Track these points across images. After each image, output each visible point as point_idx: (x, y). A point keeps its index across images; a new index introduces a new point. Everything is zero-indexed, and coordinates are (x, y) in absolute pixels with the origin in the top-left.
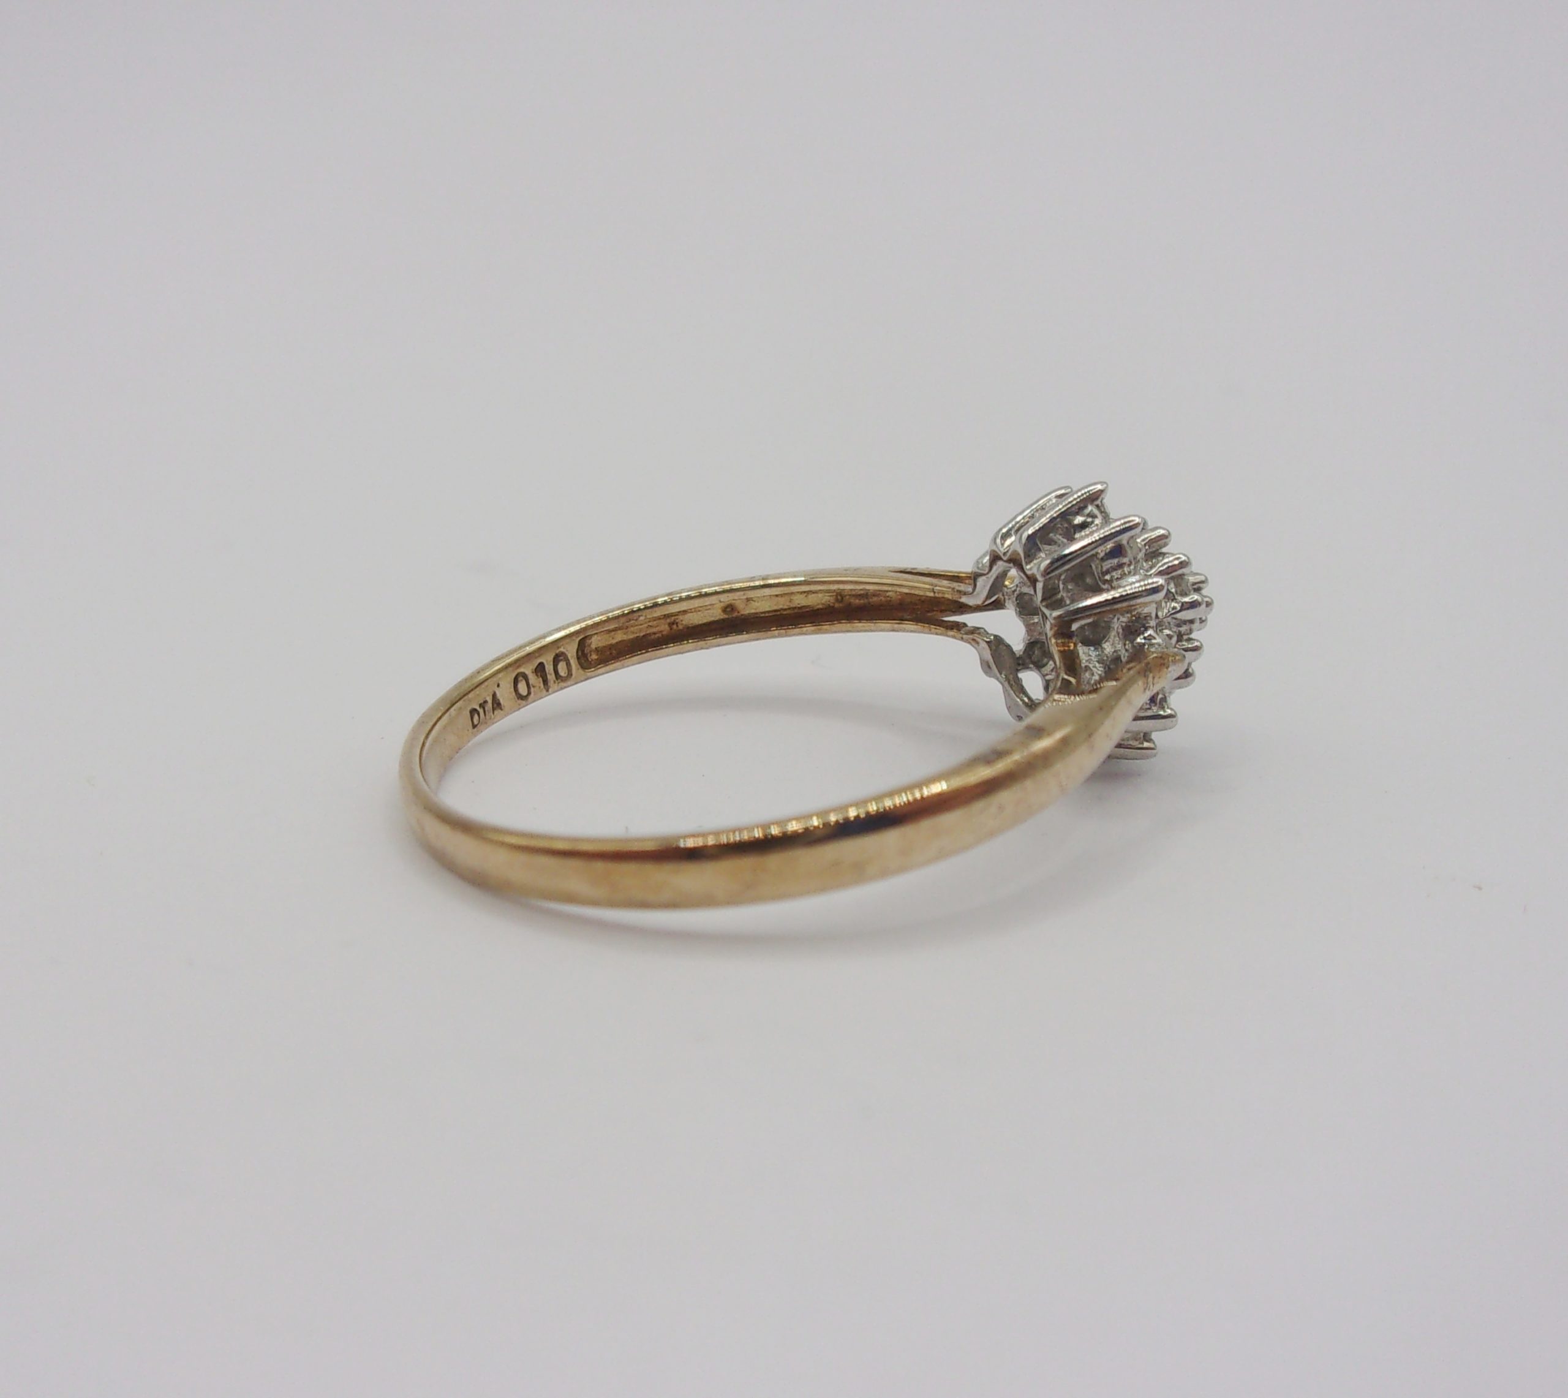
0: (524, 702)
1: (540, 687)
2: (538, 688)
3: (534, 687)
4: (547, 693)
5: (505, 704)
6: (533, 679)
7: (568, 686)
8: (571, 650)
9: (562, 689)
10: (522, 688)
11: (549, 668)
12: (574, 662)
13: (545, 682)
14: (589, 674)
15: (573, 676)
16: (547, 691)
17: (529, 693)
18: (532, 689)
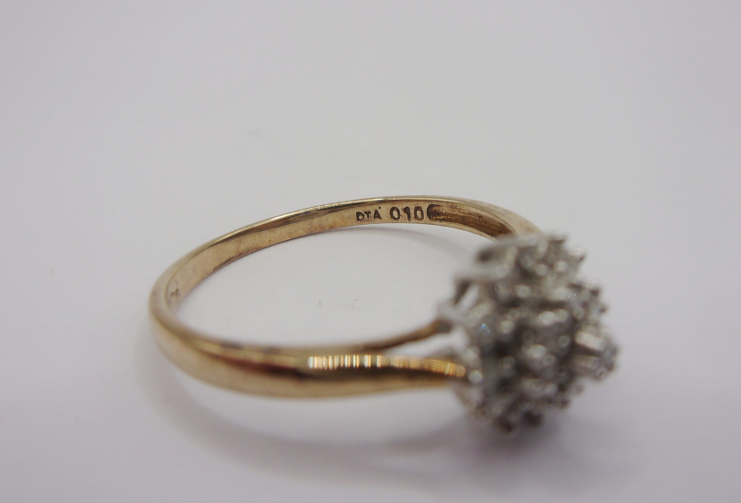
0: (395, 221)
1: (405, 218)
2: (404, 217)
3: (402, 216)
4: (409, 222)
5: (383, 218)
6: (402, 212)
7: (420, 223)
8: (425, 207)
9: (417, 223)
10: (395, 214)
11: (412, 211)
12: (425, 214)
13: (409, 217)
14: (432, 222)
15: (424, 220)
16: (410, 221)
17: (399, 218)
18: (401, 217)
